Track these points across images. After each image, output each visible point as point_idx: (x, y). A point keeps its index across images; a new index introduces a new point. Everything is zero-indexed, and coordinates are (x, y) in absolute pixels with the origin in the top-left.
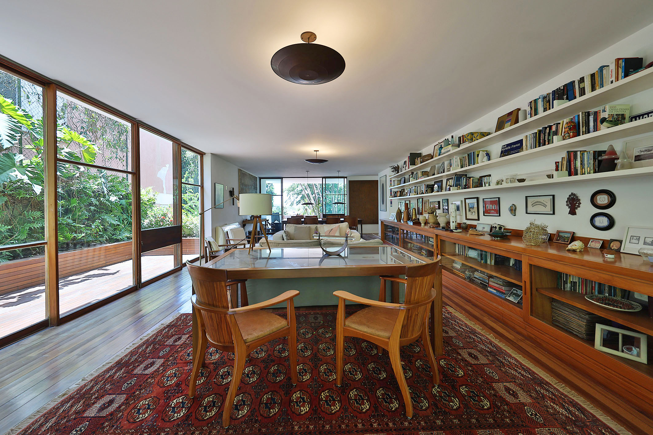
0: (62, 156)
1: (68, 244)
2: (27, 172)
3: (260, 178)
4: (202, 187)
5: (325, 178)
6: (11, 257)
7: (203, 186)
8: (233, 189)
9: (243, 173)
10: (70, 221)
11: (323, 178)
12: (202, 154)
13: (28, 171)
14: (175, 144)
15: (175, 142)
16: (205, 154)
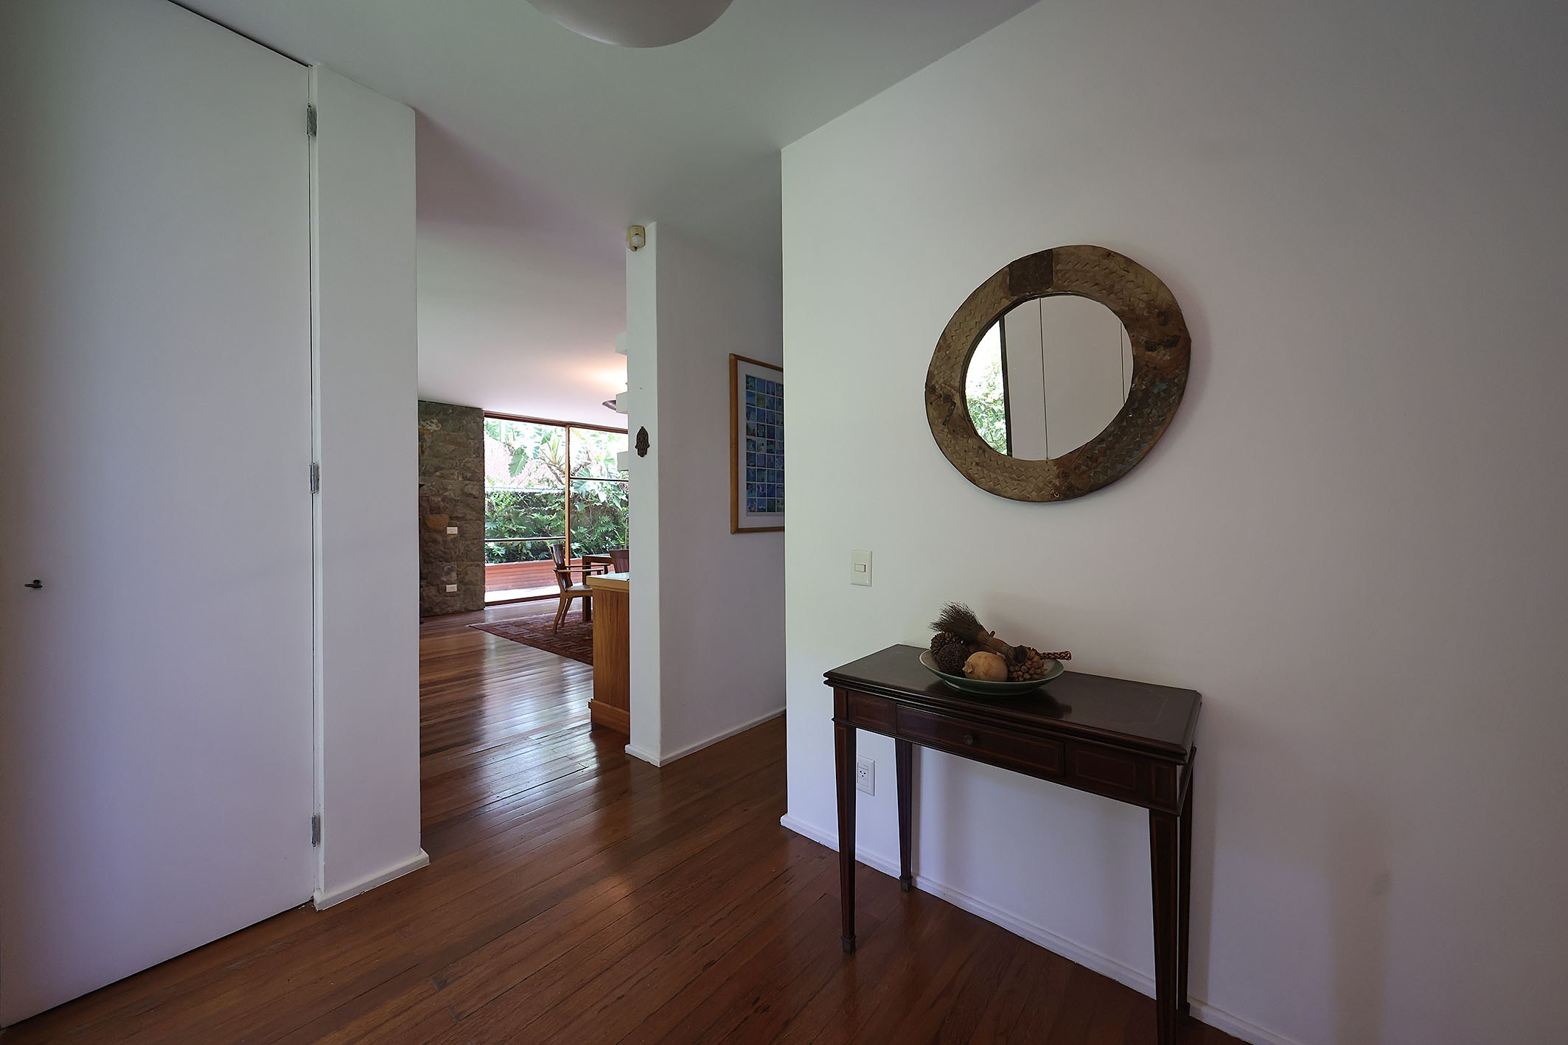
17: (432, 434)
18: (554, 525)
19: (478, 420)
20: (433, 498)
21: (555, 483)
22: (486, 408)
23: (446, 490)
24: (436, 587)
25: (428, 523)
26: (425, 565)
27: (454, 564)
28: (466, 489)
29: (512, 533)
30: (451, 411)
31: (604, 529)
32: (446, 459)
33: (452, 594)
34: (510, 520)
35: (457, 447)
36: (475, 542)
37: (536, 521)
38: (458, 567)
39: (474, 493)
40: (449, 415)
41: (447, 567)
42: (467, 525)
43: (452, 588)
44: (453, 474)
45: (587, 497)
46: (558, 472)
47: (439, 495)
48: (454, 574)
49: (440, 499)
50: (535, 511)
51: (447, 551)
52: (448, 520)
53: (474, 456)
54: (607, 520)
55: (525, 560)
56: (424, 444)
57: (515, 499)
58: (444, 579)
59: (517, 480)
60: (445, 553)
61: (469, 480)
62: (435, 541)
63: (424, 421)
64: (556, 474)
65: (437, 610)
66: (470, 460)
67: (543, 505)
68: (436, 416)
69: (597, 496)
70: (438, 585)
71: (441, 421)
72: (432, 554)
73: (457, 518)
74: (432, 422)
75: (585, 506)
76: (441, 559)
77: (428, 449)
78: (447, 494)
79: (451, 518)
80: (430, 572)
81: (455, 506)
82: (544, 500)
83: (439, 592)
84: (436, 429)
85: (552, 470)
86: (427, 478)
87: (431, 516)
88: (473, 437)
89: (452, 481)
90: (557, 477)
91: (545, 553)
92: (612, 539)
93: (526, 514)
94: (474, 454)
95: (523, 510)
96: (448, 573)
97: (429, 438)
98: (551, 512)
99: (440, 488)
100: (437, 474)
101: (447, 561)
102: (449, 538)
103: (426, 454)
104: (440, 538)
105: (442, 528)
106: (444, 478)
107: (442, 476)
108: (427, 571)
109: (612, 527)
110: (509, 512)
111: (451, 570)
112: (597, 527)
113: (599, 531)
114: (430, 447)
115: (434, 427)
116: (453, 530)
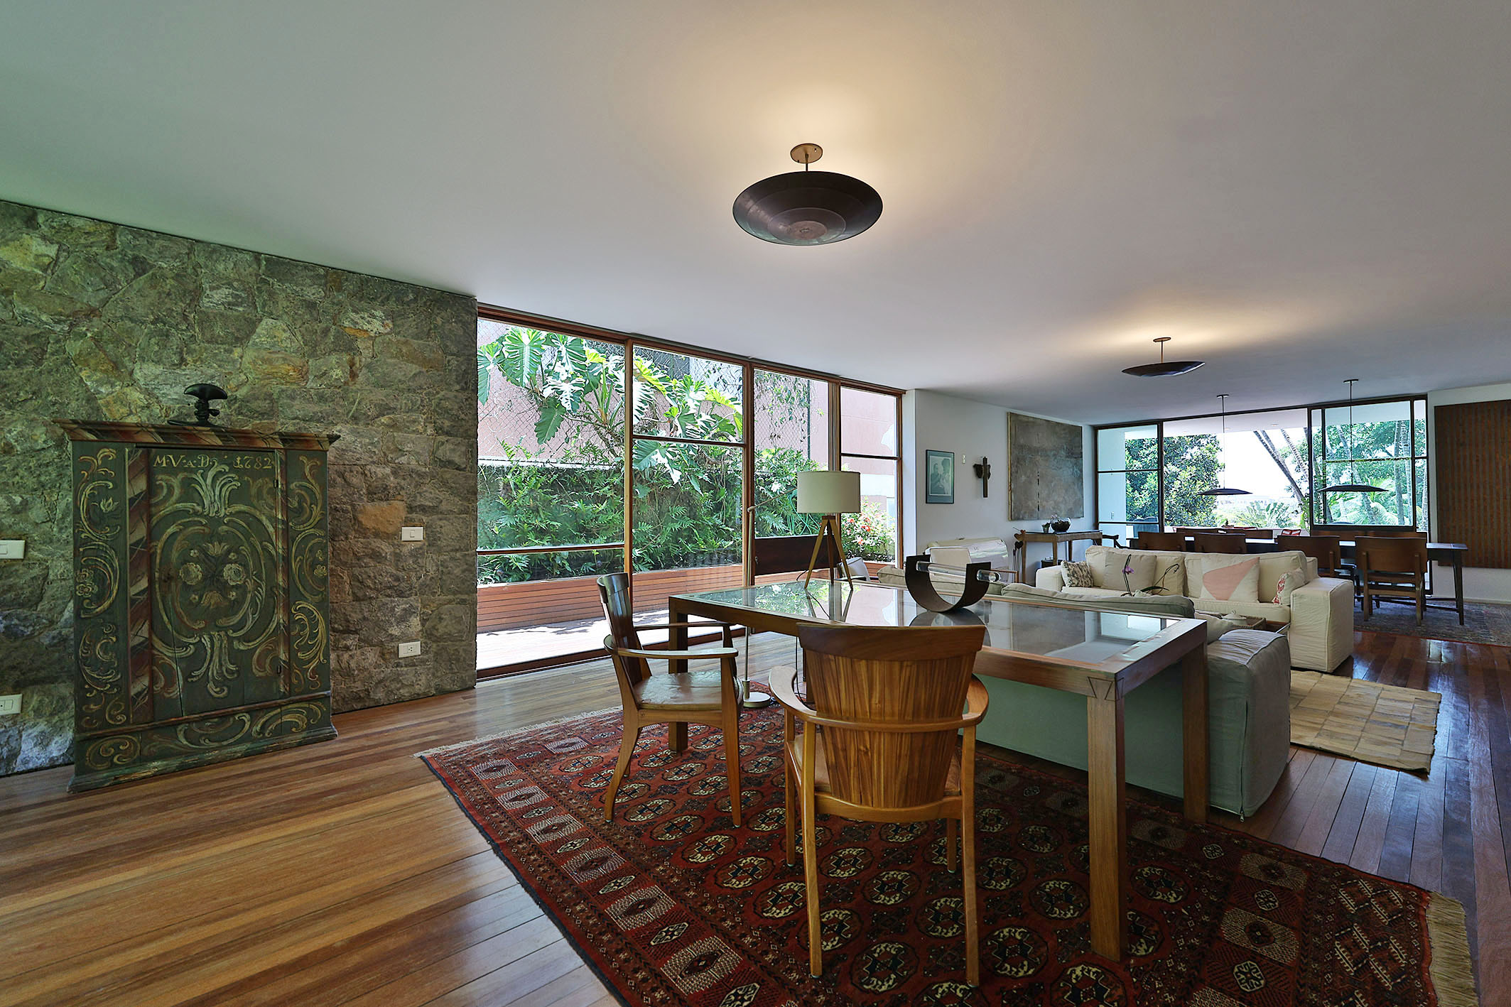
0: (697, 426)
1: (711, 554)
2: (668, 454)
3: (1096, 429)
4: (899, 459)
5: (1323, 406)
6: (653, 565)
7: (901, 459)
8: (985, 460)
9: (1026, 419)
10: (719, 522)
11: (1310, 408)
12: (898, 394)
13: (669, 452)
14: (831, 384)
15: (832, 382)
16: (904, 392)
17: (373, 339)
18: (603, 519)
19: (467, 317)
20: (373, 468)
21: (606, 454)
22: (485, 297)
23: (401, 452)
24: (378, 649)
25: (361, 517)
26: (357, 604)
27: (415, 601)
28: (440, 453)
29: (541, 533)
30: (411, 296)
31: (677, 526)
32: (402, 391)
33: (411, 662)
34: (538, 512)
35: (424, 370)
36: (458, 555)
37: (575, 513)
38: (424, 607)
39: (457, 460)
40: (408, 304)
41: (400, 606)
42: (441, 523)
43: (409, 649)
44: (414, 421)
45: (651, 476)
46: (609, 437)
47: (387, 463)
48: (415, 621)
49: (388, 470)
50: (574, 498)
51: (400, 574)
52: (404, 515)
53: (458, 387)
54: (680, 512)
55: (559, 576)
56: (357, 359)
57: (543, 478)
58: (395, 631)
59: (548, 450)
60: (397, 579)
61: (448, 434)
62: (376, 556)
63: (357, 313)
64: (605, 440)
65: (380, 695)
66: (451, 395)
67: (587, 490)
68: (383, 303)
69: (668, 475)
70: (381, 644)
71: (391, 315)
72: (369, 583)
73: (424, 509)
74: (374, 317)
75: (649, 490)
76: (389, 592)
77: (364, 371)
78: (403, 460)
79: (411, 509)
80: (365, 619)
81: (418, 485)
82: (588, 481)
83: (384, 659)
84: (382, 330)
85: (600, 433)
86: (361, 427)
87: (369, 506)
88: (455, 350)
89: (413, 436)
90: (608, 444)
91: (589, 563)
92: (687, 542)
93: (562, 502)
94: (458, 383)
95: (556, 496)
96: (403, 619)
97: (367, 348)
98: (600, 499)
99: (388, 448)
100: (384, 420)
101: (401, 594)
102: (405, 550)
103: (361, 378)
104: (386, 548)
105: (391, 529)
106: (399, 430)
107: (393, 426)
108: (360, 617)
109: (688, 523)
110: (535, 499)
111: (408, 612)
112: (666, 523)
113: (669, 529)
114: (368, 366)
115: (376, 326)
116: (414, 534)
